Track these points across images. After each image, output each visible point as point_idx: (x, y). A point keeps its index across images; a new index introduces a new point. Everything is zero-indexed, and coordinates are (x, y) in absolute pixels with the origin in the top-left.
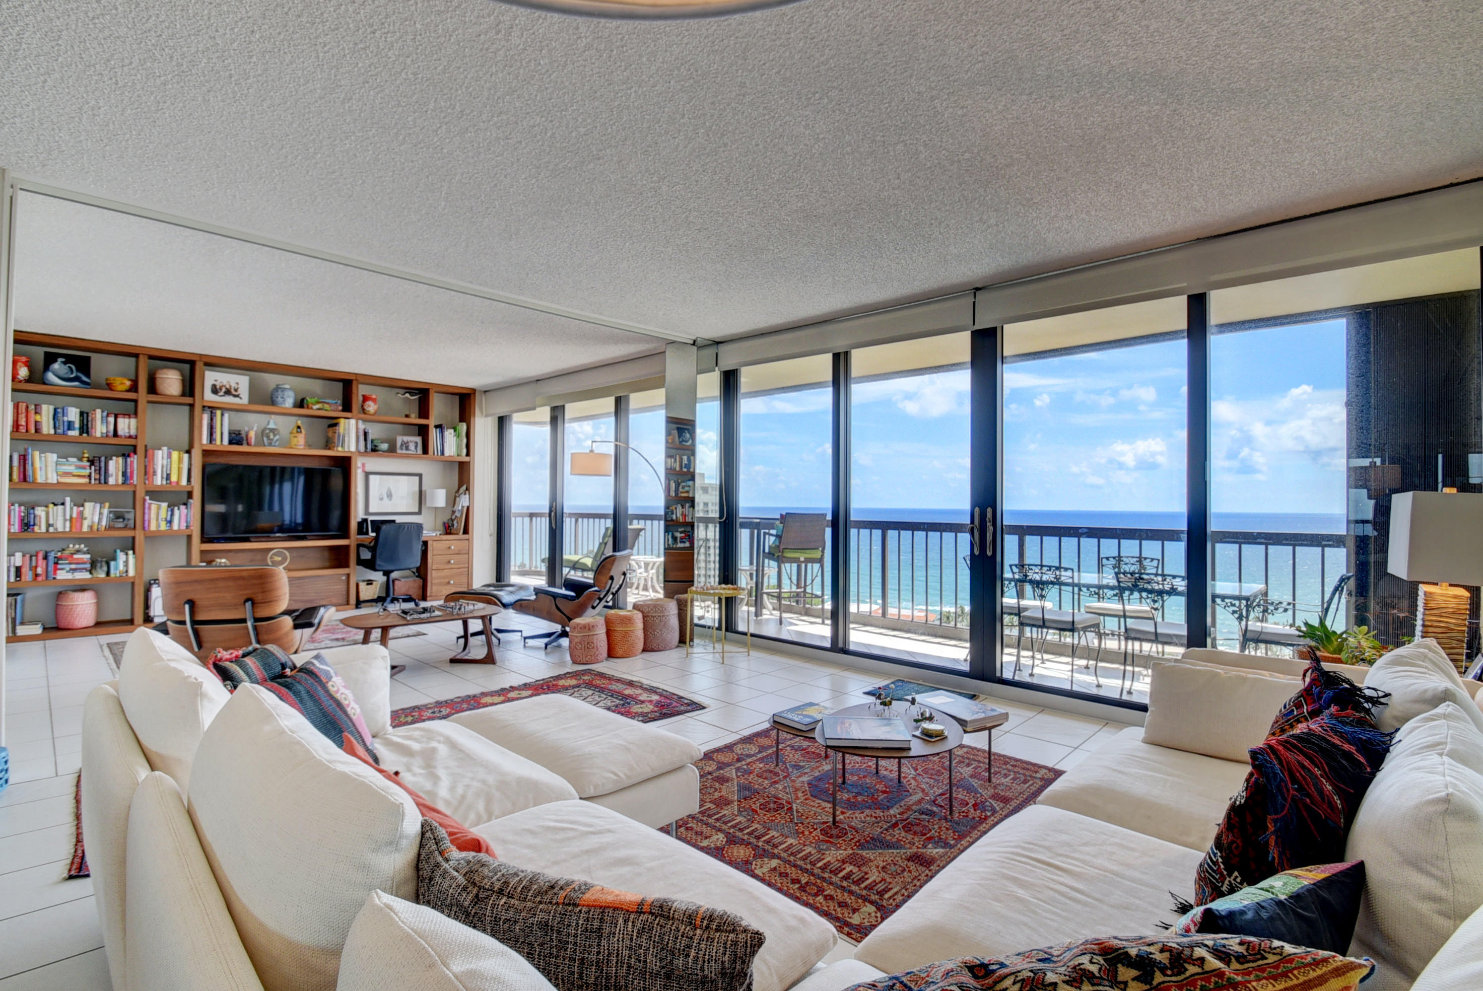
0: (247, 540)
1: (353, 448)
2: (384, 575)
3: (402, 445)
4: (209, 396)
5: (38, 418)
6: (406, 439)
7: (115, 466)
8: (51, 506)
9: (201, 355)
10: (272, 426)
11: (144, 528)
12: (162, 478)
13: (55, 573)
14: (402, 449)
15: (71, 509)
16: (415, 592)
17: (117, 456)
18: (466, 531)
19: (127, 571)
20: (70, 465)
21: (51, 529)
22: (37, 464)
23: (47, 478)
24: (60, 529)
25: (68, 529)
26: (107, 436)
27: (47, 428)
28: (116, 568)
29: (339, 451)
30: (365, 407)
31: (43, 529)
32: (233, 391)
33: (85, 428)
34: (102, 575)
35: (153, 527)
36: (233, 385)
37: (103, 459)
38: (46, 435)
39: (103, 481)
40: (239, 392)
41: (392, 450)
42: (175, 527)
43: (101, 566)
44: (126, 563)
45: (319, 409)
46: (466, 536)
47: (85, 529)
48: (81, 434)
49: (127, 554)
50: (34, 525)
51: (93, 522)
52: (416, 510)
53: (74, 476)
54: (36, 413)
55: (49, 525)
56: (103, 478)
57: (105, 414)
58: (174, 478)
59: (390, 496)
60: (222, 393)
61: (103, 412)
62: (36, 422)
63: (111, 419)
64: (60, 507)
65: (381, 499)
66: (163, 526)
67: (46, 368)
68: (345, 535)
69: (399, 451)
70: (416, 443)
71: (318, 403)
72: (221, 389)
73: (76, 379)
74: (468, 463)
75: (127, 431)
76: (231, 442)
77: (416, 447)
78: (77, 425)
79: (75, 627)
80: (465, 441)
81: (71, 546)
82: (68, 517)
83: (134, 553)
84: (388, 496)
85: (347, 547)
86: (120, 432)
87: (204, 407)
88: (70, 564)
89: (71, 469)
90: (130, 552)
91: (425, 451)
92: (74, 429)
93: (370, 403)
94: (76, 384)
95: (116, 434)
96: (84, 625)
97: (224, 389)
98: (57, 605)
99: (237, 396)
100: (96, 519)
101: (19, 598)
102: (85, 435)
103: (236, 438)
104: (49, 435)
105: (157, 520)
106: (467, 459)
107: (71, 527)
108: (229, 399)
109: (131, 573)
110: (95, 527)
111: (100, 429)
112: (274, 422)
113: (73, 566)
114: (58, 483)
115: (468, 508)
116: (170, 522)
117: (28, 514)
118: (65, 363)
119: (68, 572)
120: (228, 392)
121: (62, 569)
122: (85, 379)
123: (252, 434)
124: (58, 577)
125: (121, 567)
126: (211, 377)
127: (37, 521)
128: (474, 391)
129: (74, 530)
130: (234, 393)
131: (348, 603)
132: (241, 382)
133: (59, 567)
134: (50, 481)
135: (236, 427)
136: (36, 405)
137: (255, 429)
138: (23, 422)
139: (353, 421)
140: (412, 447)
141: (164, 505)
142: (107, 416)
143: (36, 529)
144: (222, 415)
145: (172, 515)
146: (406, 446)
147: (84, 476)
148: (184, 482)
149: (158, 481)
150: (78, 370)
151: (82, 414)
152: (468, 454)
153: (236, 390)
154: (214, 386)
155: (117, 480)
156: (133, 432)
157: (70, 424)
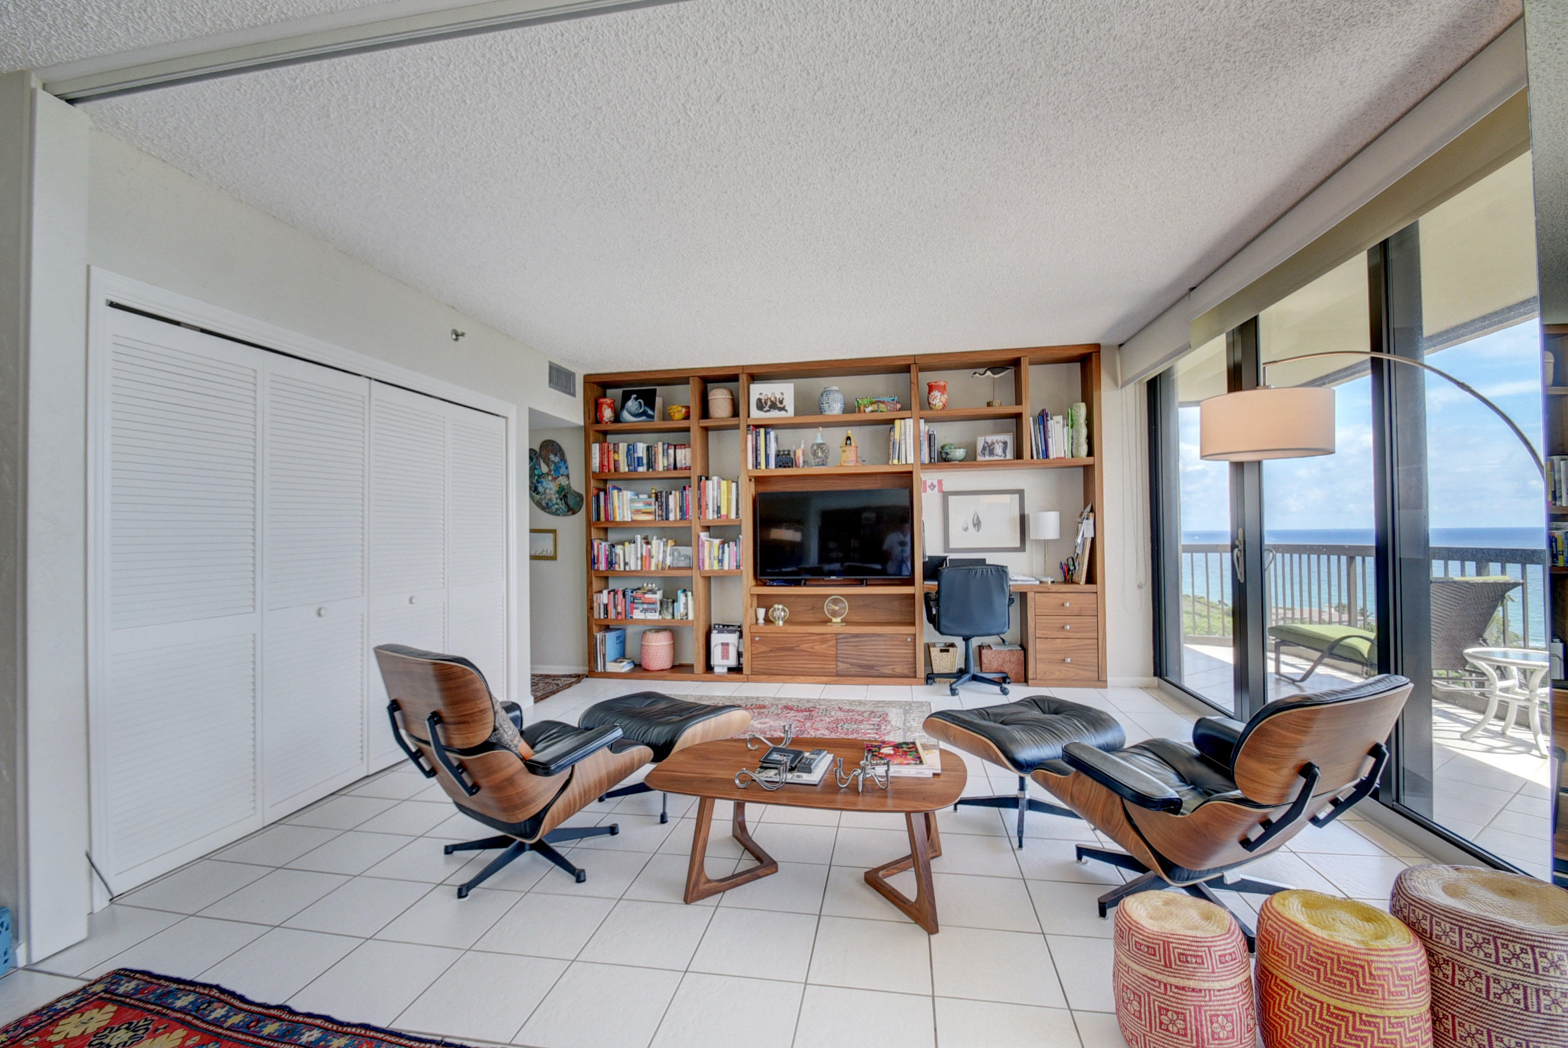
0: (797, 583)
1: (911, 460)
3: (984, 448)
4: (756, 414)
5: (616, 458)
6: (990, 439)
7: (673, 501)
8: (627, 544)
9: (743, 367)
10: (819, 441)
11: (699, 567)
12: (713, 511)
13: (632, 613)
14: (984, 454)
15: (642, 547)
16: (1012, 668)
17: (676, 490)
18: (1091, 578)
19: (687, 614)
20: (639, 502)
21: (627, 568)
22: (616, 503)
23: (624, 516)
24: (633, 568)
25: (639, 568)
26: (668, 469)
27: (624, 468)
28: (678, 610)
29: (895, 465)
30: (931, 401)
31: (622, 568)
32: (778, 403)
33: (651, 465)
34: (669, 617)
35: (707, 567)
36: (778, 396)
37: (664, 494)
38: (623, 473)
39: (664, 518)
40: (785, 403)
41: (970, 457)
42: (726, 568)
43: (667, 608)
44: (686, 604)
45: (872, 411)
46: (1091, 587)
47: (653, 568)
48: (648, 470)
49: (686, 596)
50: (616, 563)
51: (659, 561)
52: (1018, 544)
53: (643, 513)
54: (614, 452)
55: (626, 564)
56: (664, 513)
57: (666, 446)
58: (724, 511)
59: (977, 524)
60: (767, 408)
61: (664, 444)
62: (615, 461)
63: (671, 451)
64: (633, 545)
65: (966, 529)
66: (716, 567)
67: (623, 406)
69: (980, 458)
70: (1005, 443)
71: (872, 403)
72: (766, 403)
73: (644, 413)
74: (1093, 466)
75: (683, 462)
76: (778, 465)
77: (1004, 452)
78: (645, 461)
79: (650, 669)
80: (1084, 431)
81: (645, 585)
82: (639, 556)
83: (692, 595)
84: (974, 525)
85: (912, 596)
86: (678, 465)
87: (748, 426)
88: (643, 603)
89: (640, 505)
90: (689, 594)
91: (1019, 455)
92: (642, 465)
93: (936, 393)
94: (644, 418)
95: (675, 468)
96: (661, 668)
97: (769, 403)
98: (642, 645)
99: (783, 409)
100: (661, 558)
101: (607, 635)
102: (651, 470)
103: (785, 459)
104: (625, 473)
105: (710, 559)
106: (1090, 461)
107: (642, 566)
108: (775, 414)
109: (691, 617)
110: (660, 566)
111: (661, 463)
112: (818, 436)
113: (645, 606)
114: (633, 521)
115: (1093, 541)
116: (721, 561)
117: (611, 552)
118: (636, 399)
119: (641, 611)
120: (773, 406)
121: (637, 608)
122: (650, 412)
123: (799, 453)
124: (635, 617)
125: (682, 610)
126: (758, 390)
127: (617, 560)
128: (1097, 347)
129: (644, 569)
130: (779, 405)
131: (914, 676)
132: (785, 390)
133: (635, 606)
134: (626, 519)
135: (785, 447)
136: (614, 444)
137: (803, 446)
138: (606, 463)
139: (910, 422)
140: (998, 450)
141: (717, 542)
142: (668, 448)
143: (617, 566)
144: (766, 434)
145: (723, 552)
146: (989, 449)
147: (650, 513)
148: (733, 516)
149: (711, 515)
150: (645, 405)
151: (648, 448)
152: (1090, 453)
153: (781, 402)
154: (759, 400)
155: (676, 516)
156: (688, 465)
157: (640, 459)
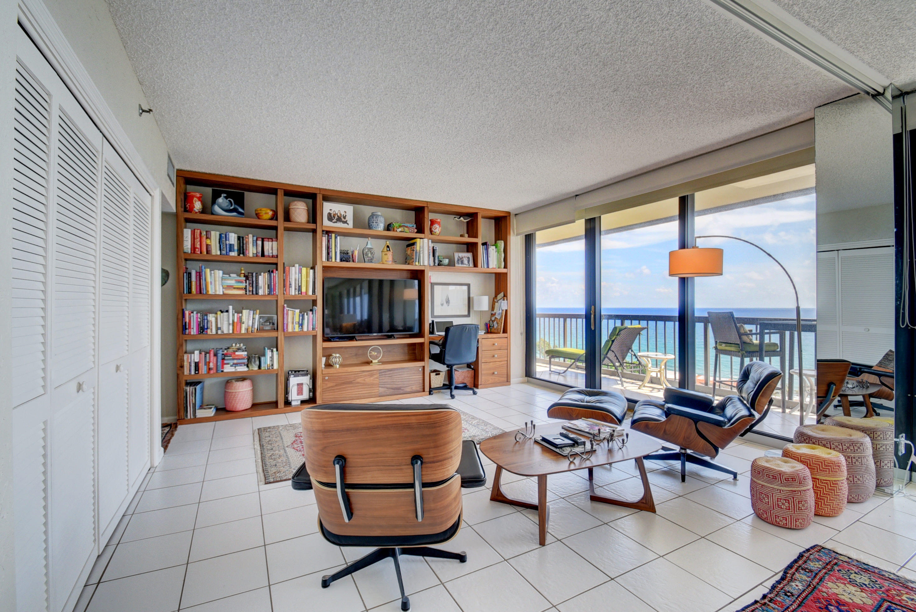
0: (354, 339)
1: (426, 263)
2: (447, 367)
3: (458, 260)
4: (327, 223)
5: (208, 242)
6: (461, 255)
7: (263, 279)
8: (219, 313)
9: (320, 189)
10: (369, 246)
11: (284, 330)
12: (295, 289)
13: (223, 367)
14: (458, 263)
15: (233, 315)
16: (469, 382)
17: (264, 273)
18: (505, 331)
19: (272, 365)
20: (231, 280)
21: (219, 332)
22: (209, 280)
23: (216, 291)
24: (226, 332)
25: (231, 332)
26: (257, 256)
27: (215, 251)
28: (265, 363)
29: (416, 266)
30: (433, 229)
31: (214, 332)
32: (342, 218)
33: (242, 250)
34: (256, 368)
35: (290, 330)
36: (343, 213)
37: (254, 274)
38: (214, 256)
39: (255, 293)
40: (347, 218)
41: (451, 264)
42: (305, 329)
43: (255, 361)
44: (272, 357)
45: (401, 232)
46: (505, 335)
47: (243, 331)
48: (239, 255)
49: (272, 351)
50: (207, 329)
51: (248, 326)
52: (466, 313)
53: (235, 288)
54: (207, 238)
55: (218, 329)
56: (254, 290)
57: (255, 238)
58: (304, 290)
59: (448, 302)
60: (335, 220)
61: (253, 236)
62: (207, 245)
63: (260, 243)
64: (225, 314)
65: (442, 305)
66: (297, 329)
67: (214, 202)
68: (420, 334)
69: (456, 265)
70: (468, 258)
71: (400, 227)
72: (334, 217)
73: (235, 210)
74: (506, 274)
75: (270, 251)
76: (341, 260)
77: (469, 262)
78: (236, 248)
79: (237, 410)
80: (503, 255)
81: (234, 345)
82: (231, 322)
83: (277, 350)
84: (447, 302)
85: (422, 344)
86: (266, 253)
87: (323, 231)
88: (233, 359)
89: (232, 282)
90: (275, 350)
91: (475, 265)
92: (234, 251)
93: (436, 226)
94: (235, 214)
95: (263, 255)
96: (243, 409)
97: (336, 217)
98: (225, 392)
99: (346, 222)
100: (250, 323)
101: (198, 387)
102: (241, 255)
103: (346, 257)
104: (216, 255)
105: (293, 323)
106: (505, 271)
107: (233, 330)
108: (340, 225)
109: (276, 366)
110: (250, 330)
111: (252, 250)
112: (371, 243)
113: (235, 361)
114: (224, 294)
115: (506, 311)
116: (301, 325)
117: (203, 320)
118: (226, 198)
119: (231, 366)
120: (339, 219)
121: (228, 364)
122: (240, 210)
123: (356, 253)
124: (225, 370)
125: (269, 362)
126: (328, 207)
127: (209, 325)
128: (509, 213)
129: (235, 332)
130: (343, 220)
131: (424, 391)
132: (347, 210)
133: (225, 362)
134: (218, 293)
135: (345, 248)
136: (207, 232)
137: (358, 248)
138: (198, 246)
139: (426, 240)
140: (466, 261)
141: (297, 311)
142: (257, 240)
143: (209, 331)
144: (336, 238)
145: (303, 319)
146: (461, 260)
147: (241, 289)
148: (310, 293)
149: (293, 292)
150: (235, 203)
151: (239, 238)
152: (505, 267)
153: (345, 218)
154: (329, 214)
155: (264, 291)
156: (275, 253)
157: (231, 246)
